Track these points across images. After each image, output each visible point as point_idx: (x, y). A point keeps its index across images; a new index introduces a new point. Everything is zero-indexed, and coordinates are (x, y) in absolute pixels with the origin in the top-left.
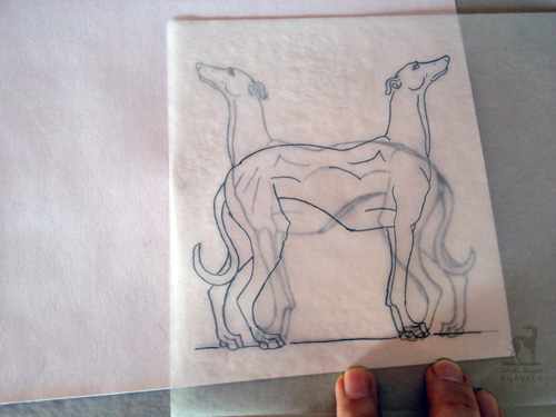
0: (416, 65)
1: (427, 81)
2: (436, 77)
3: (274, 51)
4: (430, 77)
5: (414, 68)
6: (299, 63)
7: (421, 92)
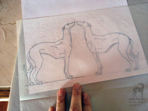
0: (68, 24)
1: (71, 27)
2: (72, 26)
3: (38, 24)
4: (71, 26)
5: (68, 25)
6: (44, 26)
7: (69, 30)
